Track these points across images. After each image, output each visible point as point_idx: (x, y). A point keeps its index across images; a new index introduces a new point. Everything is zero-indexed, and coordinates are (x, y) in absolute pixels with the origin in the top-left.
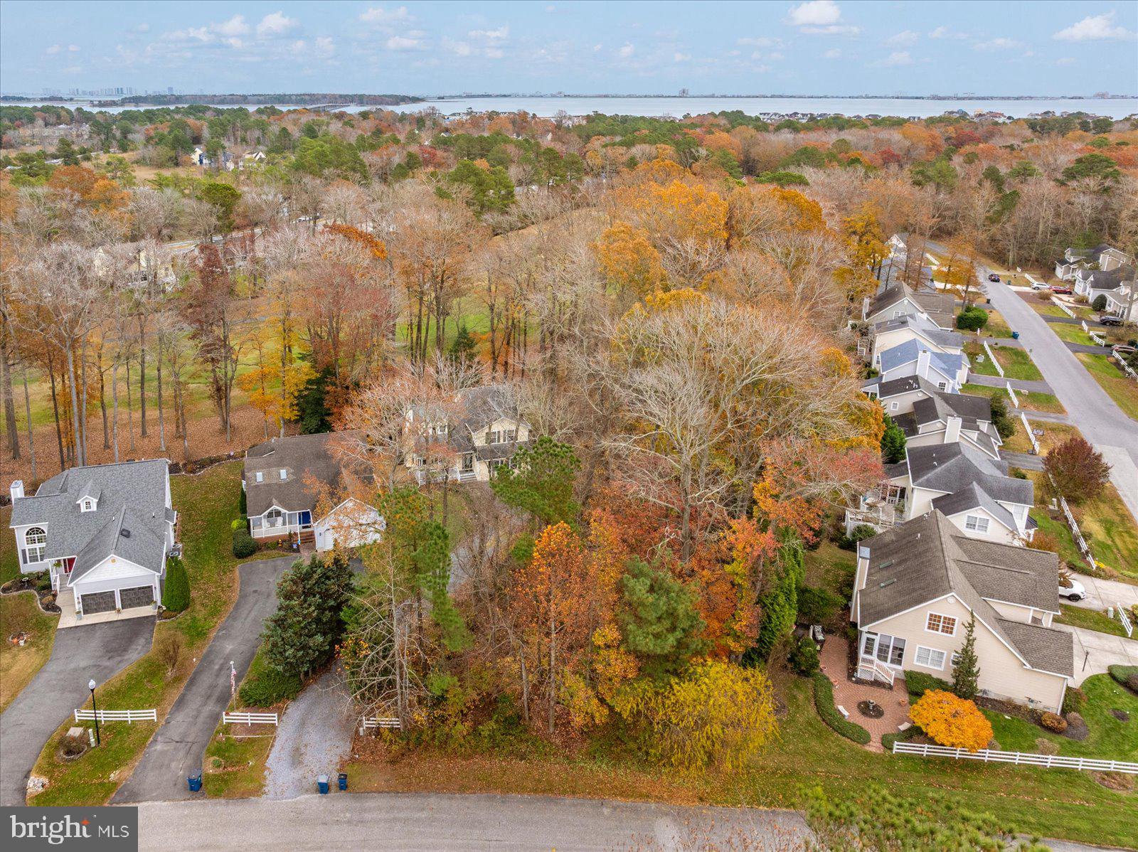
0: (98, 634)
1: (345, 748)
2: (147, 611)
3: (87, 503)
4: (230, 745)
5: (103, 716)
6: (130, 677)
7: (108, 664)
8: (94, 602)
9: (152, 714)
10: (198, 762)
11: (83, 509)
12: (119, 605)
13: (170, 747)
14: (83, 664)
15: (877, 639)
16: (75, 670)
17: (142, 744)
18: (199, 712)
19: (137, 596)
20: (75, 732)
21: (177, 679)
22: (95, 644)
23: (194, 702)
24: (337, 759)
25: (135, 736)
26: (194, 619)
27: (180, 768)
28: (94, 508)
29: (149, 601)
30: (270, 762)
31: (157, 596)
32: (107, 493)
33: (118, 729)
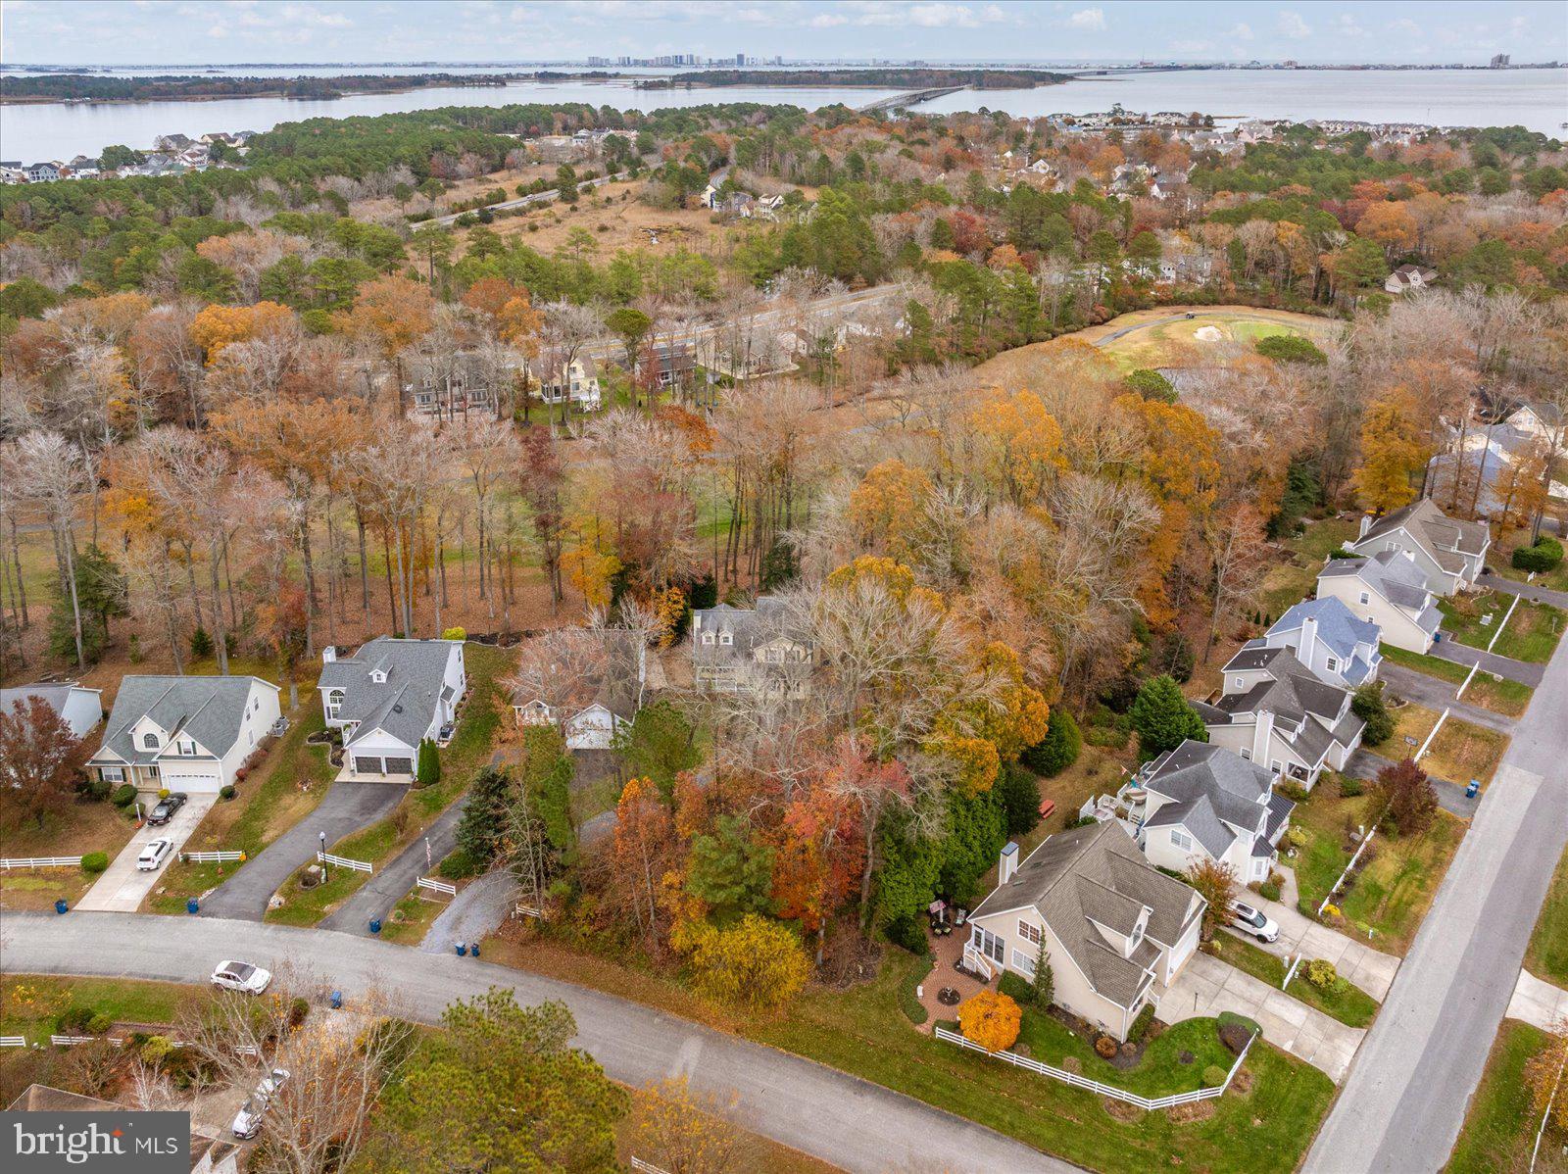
0: (362, 792)
1: (495, 924)
2: (404, 779)
3: (380, 676)
4: (415, 904)
5: (336, 861)
6: (370, 833)
7: (357, 819)
8: (367, 764)
9: (368, 867)
10: (387, 910)
11: (375, 680)
12: (384, 770)
13: (372, 896)
14: (342, 815)
15: (983, 933)
16: (333, 819)
17: (354, 889)
18: (405, 872)
19: (399, 765)
20: (314, 869)
21: (403, 843)
22: (354, 802)
23: (406, 864)
24: (484, 932)
25: (351, 883)
26: (439, 793)
27: (371, 913)
28: (384, 680)
29: (408, 770)
30: (435, 924)
31: (415, 767)
32: (398, 668)
33: (344, 873)
